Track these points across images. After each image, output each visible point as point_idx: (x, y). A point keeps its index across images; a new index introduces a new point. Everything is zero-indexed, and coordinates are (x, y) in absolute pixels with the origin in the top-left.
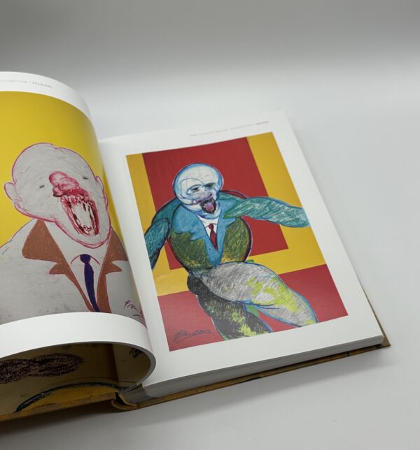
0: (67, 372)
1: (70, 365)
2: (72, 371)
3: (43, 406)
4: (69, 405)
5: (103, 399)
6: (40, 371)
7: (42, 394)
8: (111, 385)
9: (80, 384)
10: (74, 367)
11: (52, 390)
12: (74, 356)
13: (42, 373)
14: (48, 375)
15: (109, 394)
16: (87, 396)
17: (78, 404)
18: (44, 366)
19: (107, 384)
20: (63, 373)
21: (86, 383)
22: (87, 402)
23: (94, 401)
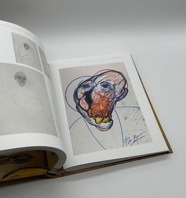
0: (26, 162)
1: (27, 159)
2: (27, 161)
3: (14, 176)
4: (26, 176)
5: (41, 174)
6: (14, 161)
7: (15, 171)
8: (44, 168)
9: (31, 167)
10: (29, 160)
11: (19, 169)
12: (29, 155)
13: (15, 162)
14: (17, 163)
15: (44, 172)
16: (34, 173)
17: (30, 176)
18: (16, 159)
19: (43, 168)
20: (24, 162)
21: (34, 167)
22: (34, 175)
23: (37, 175)
